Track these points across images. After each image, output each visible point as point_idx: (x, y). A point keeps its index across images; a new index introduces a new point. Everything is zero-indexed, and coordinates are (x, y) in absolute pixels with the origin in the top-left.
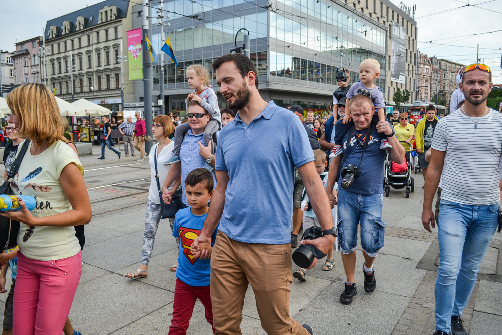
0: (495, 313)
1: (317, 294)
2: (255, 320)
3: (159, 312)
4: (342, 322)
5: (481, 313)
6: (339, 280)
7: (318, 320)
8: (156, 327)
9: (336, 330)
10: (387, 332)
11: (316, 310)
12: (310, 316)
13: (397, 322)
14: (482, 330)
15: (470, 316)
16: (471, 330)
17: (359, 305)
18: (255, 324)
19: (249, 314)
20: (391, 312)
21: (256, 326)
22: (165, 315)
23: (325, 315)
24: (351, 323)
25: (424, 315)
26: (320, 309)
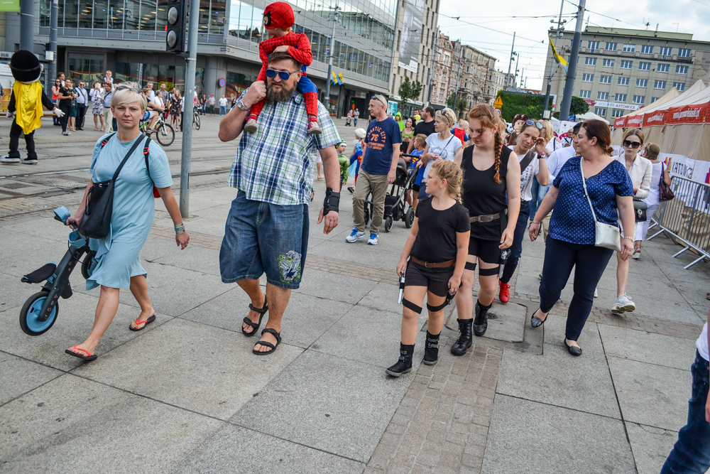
0: (522, 396)
1: (281, 369)
2: (184, 411)
3: (22, 401)
4: (317, 412)
5: (505, 397)
6: (315, 347)
7: (281, 409)
8: (14, 427)
9: (307, 425)
10: (381, 426)
11: (279, 394)
12: (270, 404)
13: (394, 411)
14: (506, 421)
15: (490, 401)
16: (493, 421)
17: (342, 385)
18: (183, 418)
19: (175, 401)
20: (386, 396)
21: (185, 421)
22: (32, 406)
23: (292, 402)
24: (329, 413)
25: (431, 400)
26: (285, 392)
